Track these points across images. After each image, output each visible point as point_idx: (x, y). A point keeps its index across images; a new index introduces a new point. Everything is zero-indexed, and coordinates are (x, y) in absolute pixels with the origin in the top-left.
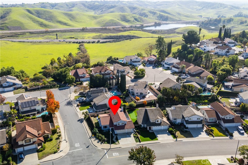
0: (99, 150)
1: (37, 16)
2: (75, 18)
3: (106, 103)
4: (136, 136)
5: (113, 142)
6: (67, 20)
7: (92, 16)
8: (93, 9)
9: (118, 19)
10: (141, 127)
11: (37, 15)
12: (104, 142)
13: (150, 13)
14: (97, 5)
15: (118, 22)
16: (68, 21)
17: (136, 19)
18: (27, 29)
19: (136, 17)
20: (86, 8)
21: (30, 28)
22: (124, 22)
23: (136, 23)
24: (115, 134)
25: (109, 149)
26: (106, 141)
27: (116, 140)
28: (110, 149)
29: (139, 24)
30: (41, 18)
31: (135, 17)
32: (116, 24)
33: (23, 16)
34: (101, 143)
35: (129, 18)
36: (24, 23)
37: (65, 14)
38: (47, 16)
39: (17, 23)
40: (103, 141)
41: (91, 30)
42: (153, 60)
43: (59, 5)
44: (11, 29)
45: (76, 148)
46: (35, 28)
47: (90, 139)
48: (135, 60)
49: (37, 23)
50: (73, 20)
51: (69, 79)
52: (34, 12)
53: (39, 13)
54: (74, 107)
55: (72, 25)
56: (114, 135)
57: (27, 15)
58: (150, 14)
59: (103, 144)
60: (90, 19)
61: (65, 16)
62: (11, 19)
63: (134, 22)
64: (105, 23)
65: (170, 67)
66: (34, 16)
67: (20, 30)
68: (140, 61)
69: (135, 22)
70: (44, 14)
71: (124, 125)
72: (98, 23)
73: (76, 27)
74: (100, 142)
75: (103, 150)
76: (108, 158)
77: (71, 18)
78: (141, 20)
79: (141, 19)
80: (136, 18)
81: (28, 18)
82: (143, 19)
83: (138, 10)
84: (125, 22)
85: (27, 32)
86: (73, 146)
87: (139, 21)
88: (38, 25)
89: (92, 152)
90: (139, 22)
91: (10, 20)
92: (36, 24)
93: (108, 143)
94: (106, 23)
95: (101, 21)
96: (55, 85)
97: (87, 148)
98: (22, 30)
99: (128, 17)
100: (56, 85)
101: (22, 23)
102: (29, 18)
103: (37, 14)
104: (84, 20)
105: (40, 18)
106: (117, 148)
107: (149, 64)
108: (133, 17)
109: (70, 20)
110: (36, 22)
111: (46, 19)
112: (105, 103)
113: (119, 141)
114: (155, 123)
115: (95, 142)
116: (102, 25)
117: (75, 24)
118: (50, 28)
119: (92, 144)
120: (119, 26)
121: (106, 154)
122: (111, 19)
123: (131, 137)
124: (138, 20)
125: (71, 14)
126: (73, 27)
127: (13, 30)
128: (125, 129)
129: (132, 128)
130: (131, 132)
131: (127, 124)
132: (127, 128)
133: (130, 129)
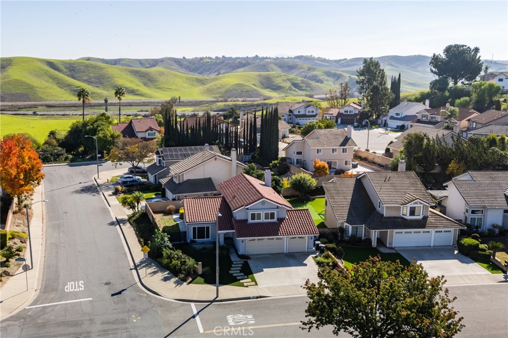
0: (165, 305)
1: (68, 76)
2: (156, 81)
3: (209, 177)
4: (326, 261)
5: (228, 279)
6: (138, 85)
7: (194, 79)
8: (199, 71)
9: (254, 85)
10: (342, 237)
11: (69, 73)
12: (190, 279)
13: (328, 76)
14: (208, 62)
15: (255, 90)
16: (140, 86)
17: (295, 85)
18: (41, 99)
19: (296, 80)
20: (184, 69)
21: (49, 98)
22: (268, 90)
23: (296, 92)
24: (240, 253)
25: (212, 302)
26: (201, 276)
27: (242, 274)
28: (214, 301)
29: (303, 94)
30: (77, 80)
31: (293, 79)
32: (250, 93)
33: (36, 74)
34: (178, 283)
35: (279, 81)
36: (37, 87)
37: (134, 72)
38: (91, 75)
39: (21, 86)
40: (188, 274)
41: (189, 104)
42: (355, 114)
43: (122, 62)
44: (5, 98)
45: (65, 296)
46: (62, 97)
47: (134, 272)
48: (302, 113)
49: (67, 88)
50: (151, 84)
51: (104, 136)
52: (62, 67)
53: (73, 70)
54: (102, 196)
55: (147, 94)
56: (234, 258)
57: (46, 73)
58: (328, 78)
59: (185, 284)
60: (189, 84)
61: (133, 76)
62: (8, 78)
63: (291, 90)
64: (223, 90)
65: (406, 125)
66: (61, 75)
67: (25, 101)
68: (317, 114)
69: (294, 90)
70: (85, 72)
71: (275, 220)
72: (209, 91)
73: (157, 97)
74: (174, 279)
75: (183, 305)
76: (201, 330)
77: (145, 80)
78: (307, 87)
79: (308, 85)
80: (296, 82)
81: (47, 78)
82: (313, 84)
83: (301, 70)
84: (271, 90)
85: (42, 105)
86: (55, 290)
87: (304, 88)
88: (69, 92)
89: (134, 310)
90: (303, 92)
91: (6, 80)
92: (65, 90)
93: (209, 279)
94: (226, 92)
95: (215, 87)
96: (58, 155)
97: (113, 295)
98: (31, 101)
99: (278, 79)
100: (62, 155)
101: (31, 87)
102: (50, 78)
103: (71, 71)
104: (176, 85)
105: (75, 79)
106: (249, 298)
107: (342, 123)
108: (289, 80)
109: (145, 84)
110: (66, 86)
111: (89, 82)
112: (206, 177)
113: (254, 275)
114: (399, 220)
115: (155, 279)
116: (217, 95)
117: (155, 93)
118: (97, 100)
119: (139, 284)
120: (257, 97)
121: (194, 317)
122: (237, 83)
123: (306, 265)
124: (301, 87)
125: (147, 74)
126: (150, 97)
127: (8, 101)
128: (281, 234)
129: (308, 232)
130: (306, 251)
131: (287, 219)
132: (290, 233)
133: (300, 234)
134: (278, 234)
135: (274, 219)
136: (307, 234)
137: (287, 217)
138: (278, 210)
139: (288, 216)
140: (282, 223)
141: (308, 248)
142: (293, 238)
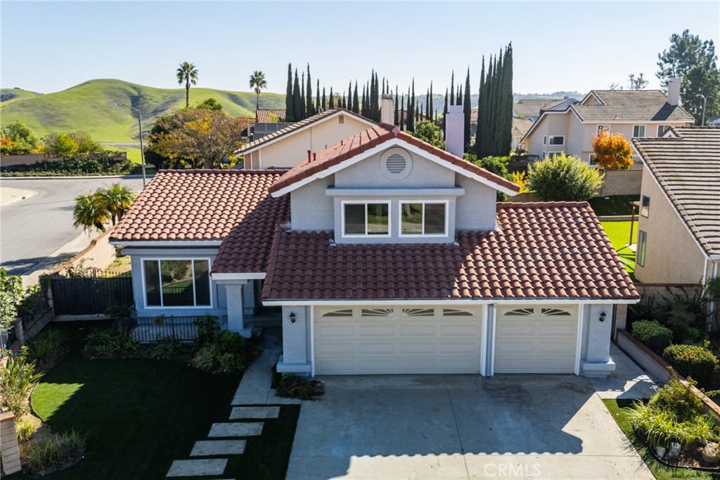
4: (680, 429)
71: (445, 237)
128: (461, 290)
129: (589, 289)
130: (577, 372)
131: (498, 236)
132: (504, 289)
133: (549, 297)
134: (451, 289)
135: (442, 230)
136: (582, 297)
137: (499, 230)
138: (460, 192)
139: (504, 225)
140: (472, 250)
141: (584, 359)
142: (520, 312)
